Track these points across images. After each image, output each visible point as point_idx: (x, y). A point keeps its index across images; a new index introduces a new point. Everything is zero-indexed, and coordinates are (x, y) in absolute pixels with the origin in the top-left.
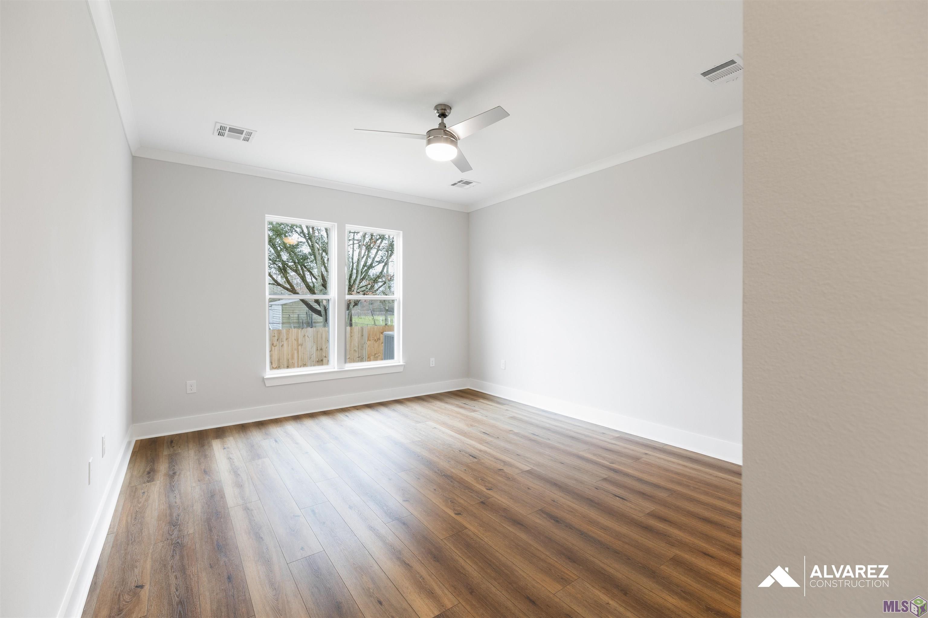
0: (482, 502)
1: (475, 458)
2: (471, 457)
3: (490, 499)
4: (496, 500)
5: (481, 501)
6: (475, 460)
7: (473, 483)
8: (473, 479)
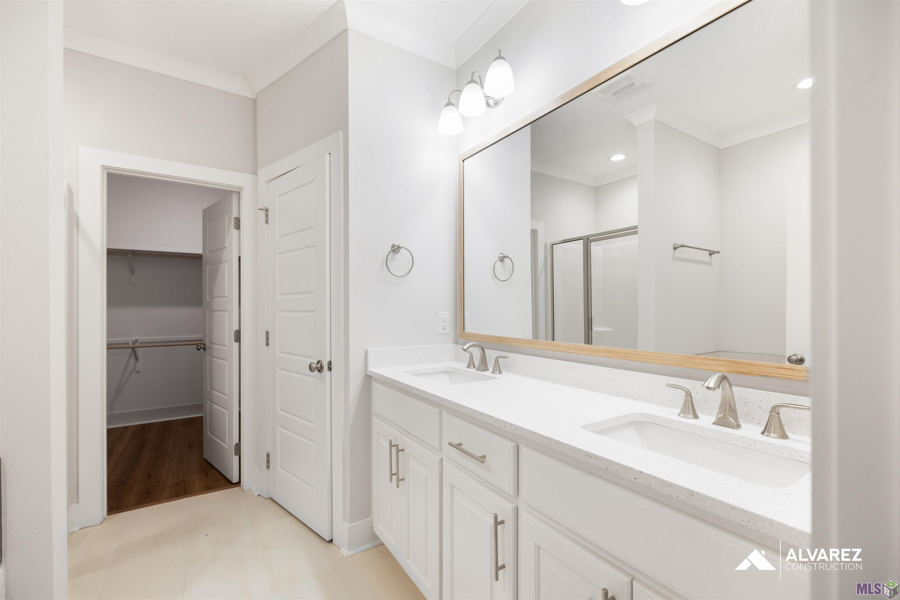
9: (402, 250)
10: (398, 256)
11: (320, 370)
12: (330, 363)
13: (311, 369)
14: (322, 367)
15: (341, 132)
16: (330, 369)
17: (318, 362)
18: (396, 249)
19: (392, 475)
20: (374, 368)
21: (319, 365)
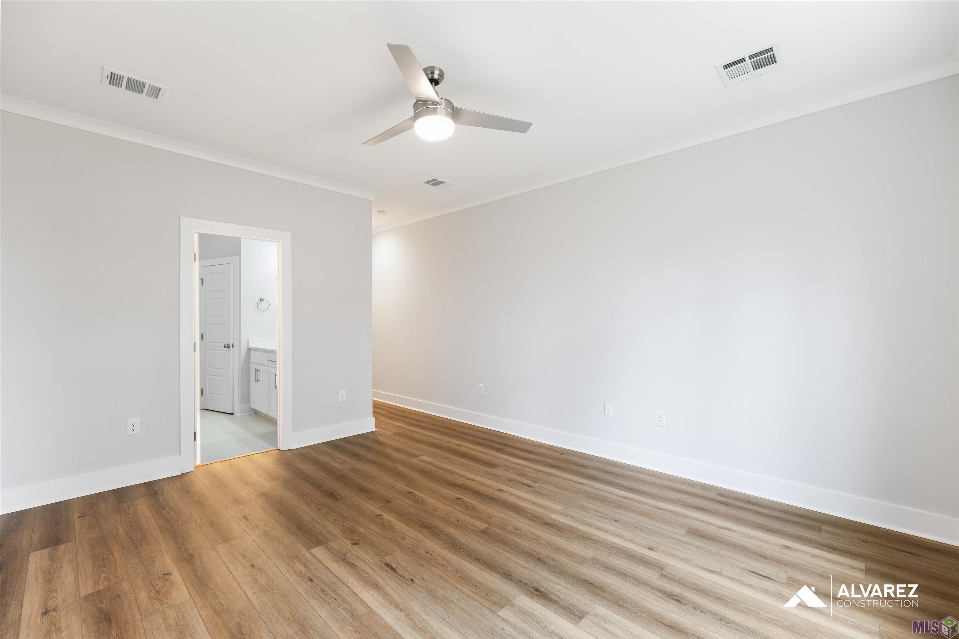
0: (389, 502)
1: (388, 565)
2: (394, 566)
3: (381, 505)
4: (375, 505)
5: (390, 504)
6: (387, 559)
7: (396, 521)
8: (396, 526)
9: (264, 300)
10: (263, 302)
11: (229, 347)
12: (233, 344)
13: (225, 347)
14: (229, 346)
15: (238, 256)
16: (233, 347)
17: (228, 344)
18: (262, 300)
19: (255, 380)
20: (251, 345)
21: (228, 345)
